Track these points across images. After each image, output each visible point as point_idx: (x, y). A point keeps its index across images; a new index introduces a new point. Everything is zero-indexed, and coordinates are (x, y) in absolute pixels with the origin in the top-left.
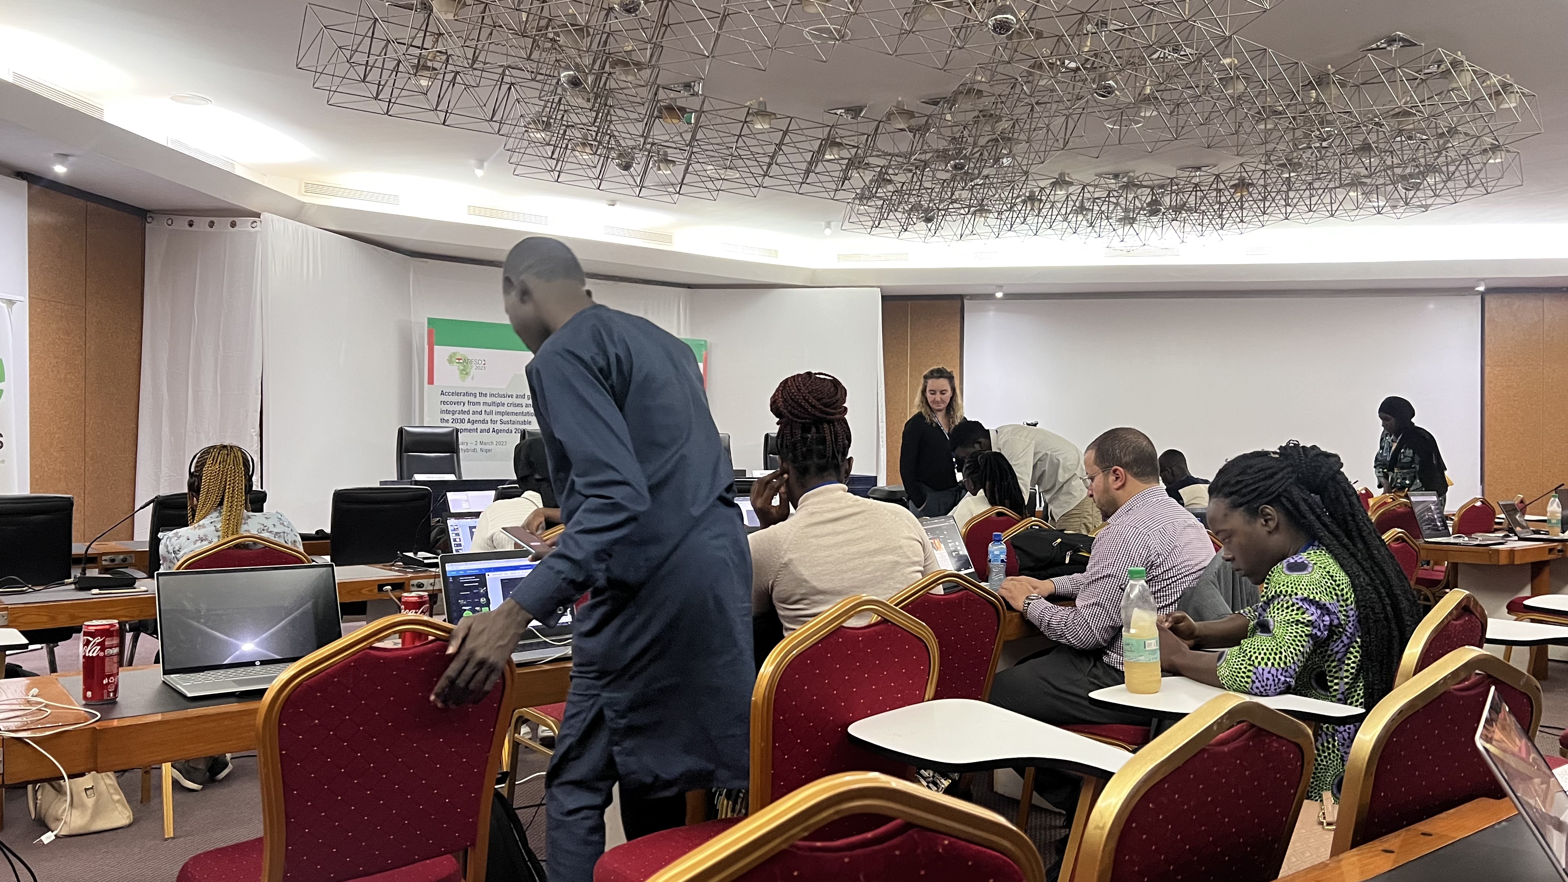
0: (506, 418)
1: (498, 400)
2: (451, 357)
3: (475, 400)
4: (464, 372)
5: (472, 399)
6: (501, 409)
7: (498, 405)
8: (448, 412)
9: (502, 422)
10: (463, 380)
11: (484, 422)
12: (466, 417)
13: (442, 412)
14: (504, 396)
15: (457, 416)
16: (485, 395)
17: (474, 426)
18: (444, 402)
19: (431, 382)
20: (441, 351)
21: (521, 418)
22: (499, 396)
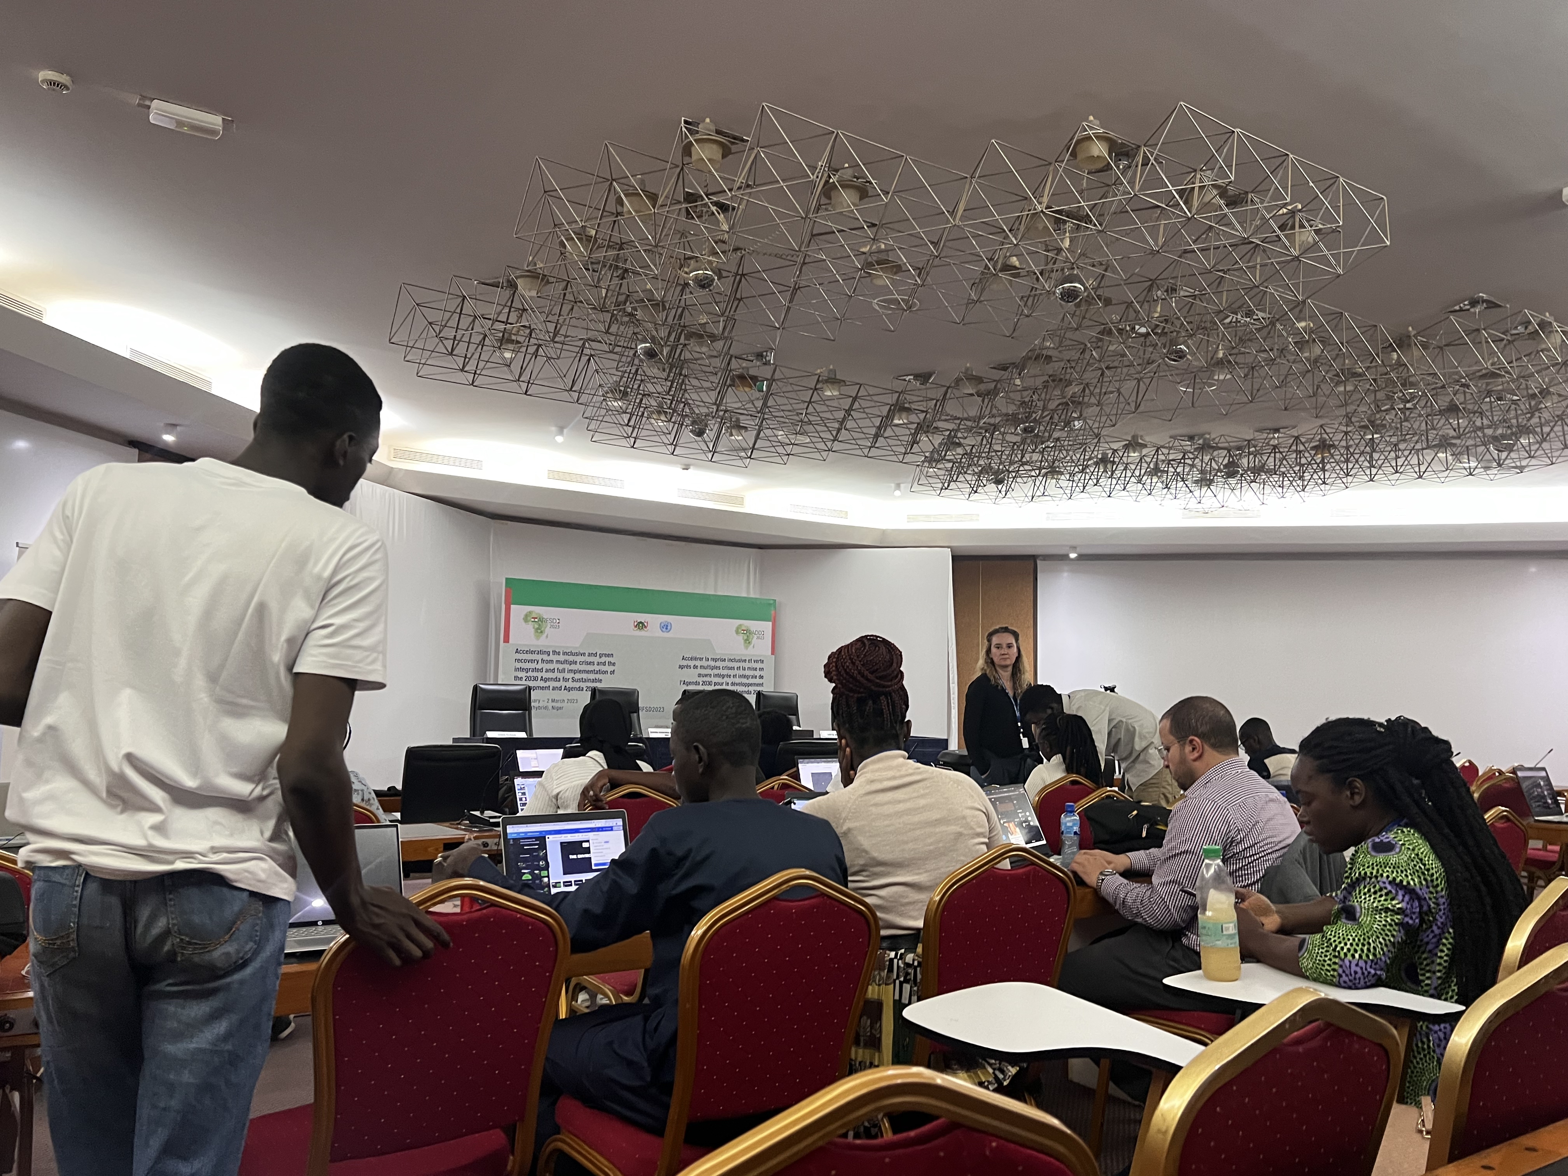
0: (577, 676)
1: (571, 658)
2: (526, 616)
3: (549, 658)
4: (539, 631)
5: (545, 657)
6: (573, 667)
7: (571, 663)
8: (522, 669)
9: (574, 680)
10: (538, 638)
11: (557, 680)
12: (539, 675)
13: (517, 669)
14: (577, 654)
15: (530, 674)
16: (559, 653)
17: (547, 684)
18: (519, 661)
19: (506, 640)
20: (518, 611)
21: (592, 676)
22: (572, 654)
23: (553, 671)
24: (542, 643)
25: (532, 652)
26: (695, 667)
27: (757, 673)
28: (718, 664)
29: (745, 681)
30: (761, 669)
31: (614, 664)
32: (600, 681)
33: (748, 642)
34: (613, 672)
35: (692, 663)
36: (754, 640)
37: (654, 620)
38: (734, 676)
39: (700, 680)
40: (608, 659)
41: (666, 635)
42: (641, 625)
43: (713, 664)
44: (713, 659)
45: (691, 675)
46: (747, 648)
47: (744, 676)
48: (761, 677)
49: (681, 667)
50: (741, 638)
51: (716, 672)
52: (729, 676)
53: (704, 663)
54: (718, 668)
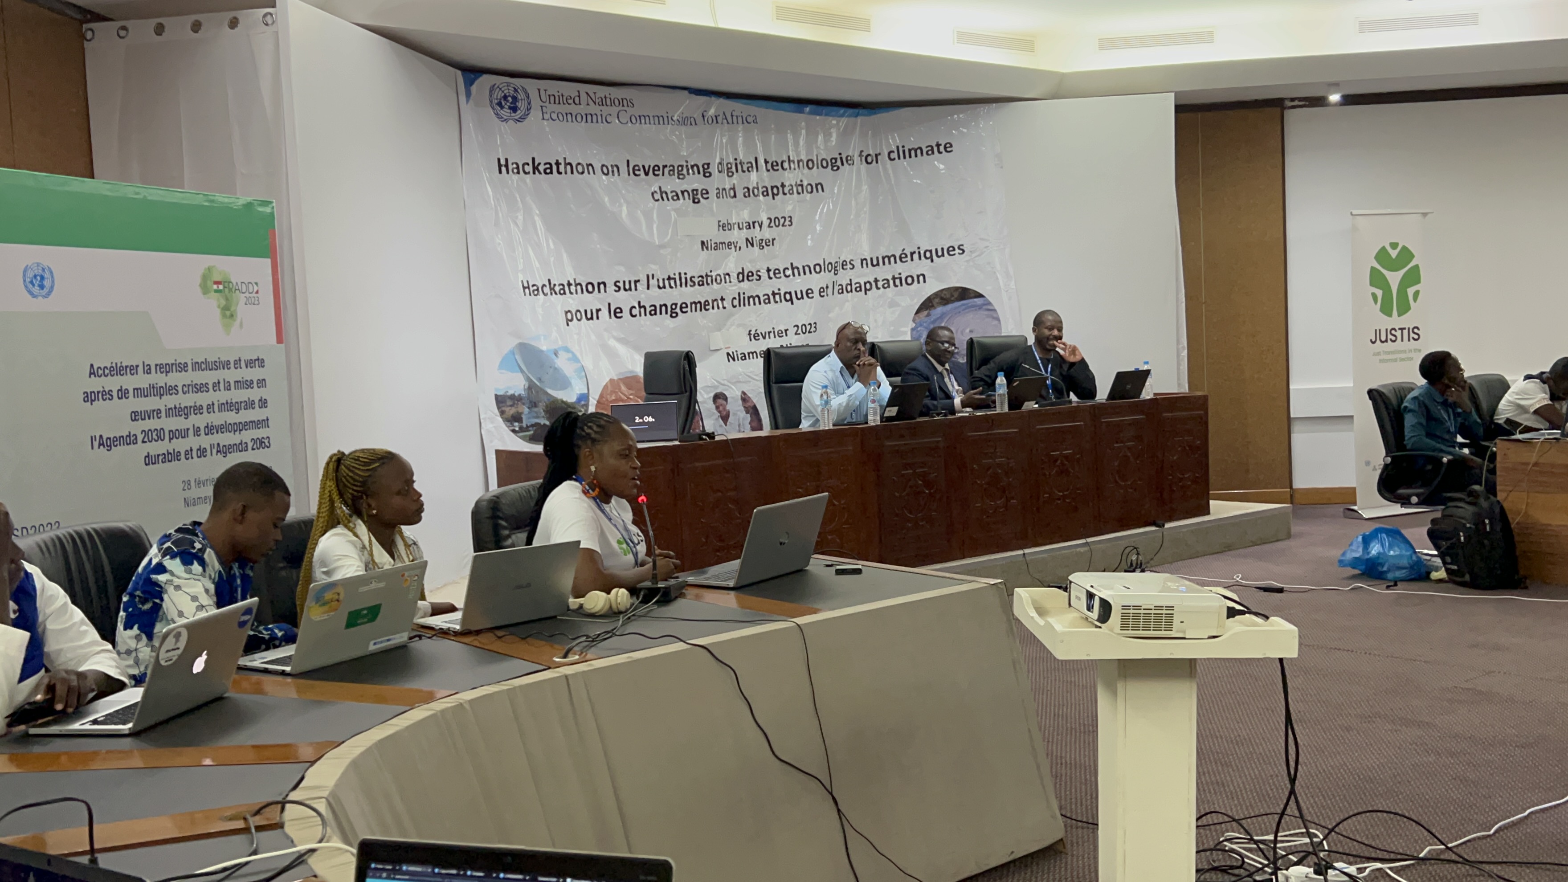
26: (123, 394)
27: (254, 394)
28: (176, 379)
29: (231, 417)
30: (262, 383)
33: (228, 312)
35: (113, 383)
36: (241, 309)
38: (210, 407)
39: (138, 428)
41: (40, 304)
43: (160, 379)
44: (159, 368)
46: (227, 328)
48: (263, 403)
49: (90, 397)
50: (213, 304)
51: (170, 401)
52: (198, 409)
53: (142, 381)
54: (171, 390)
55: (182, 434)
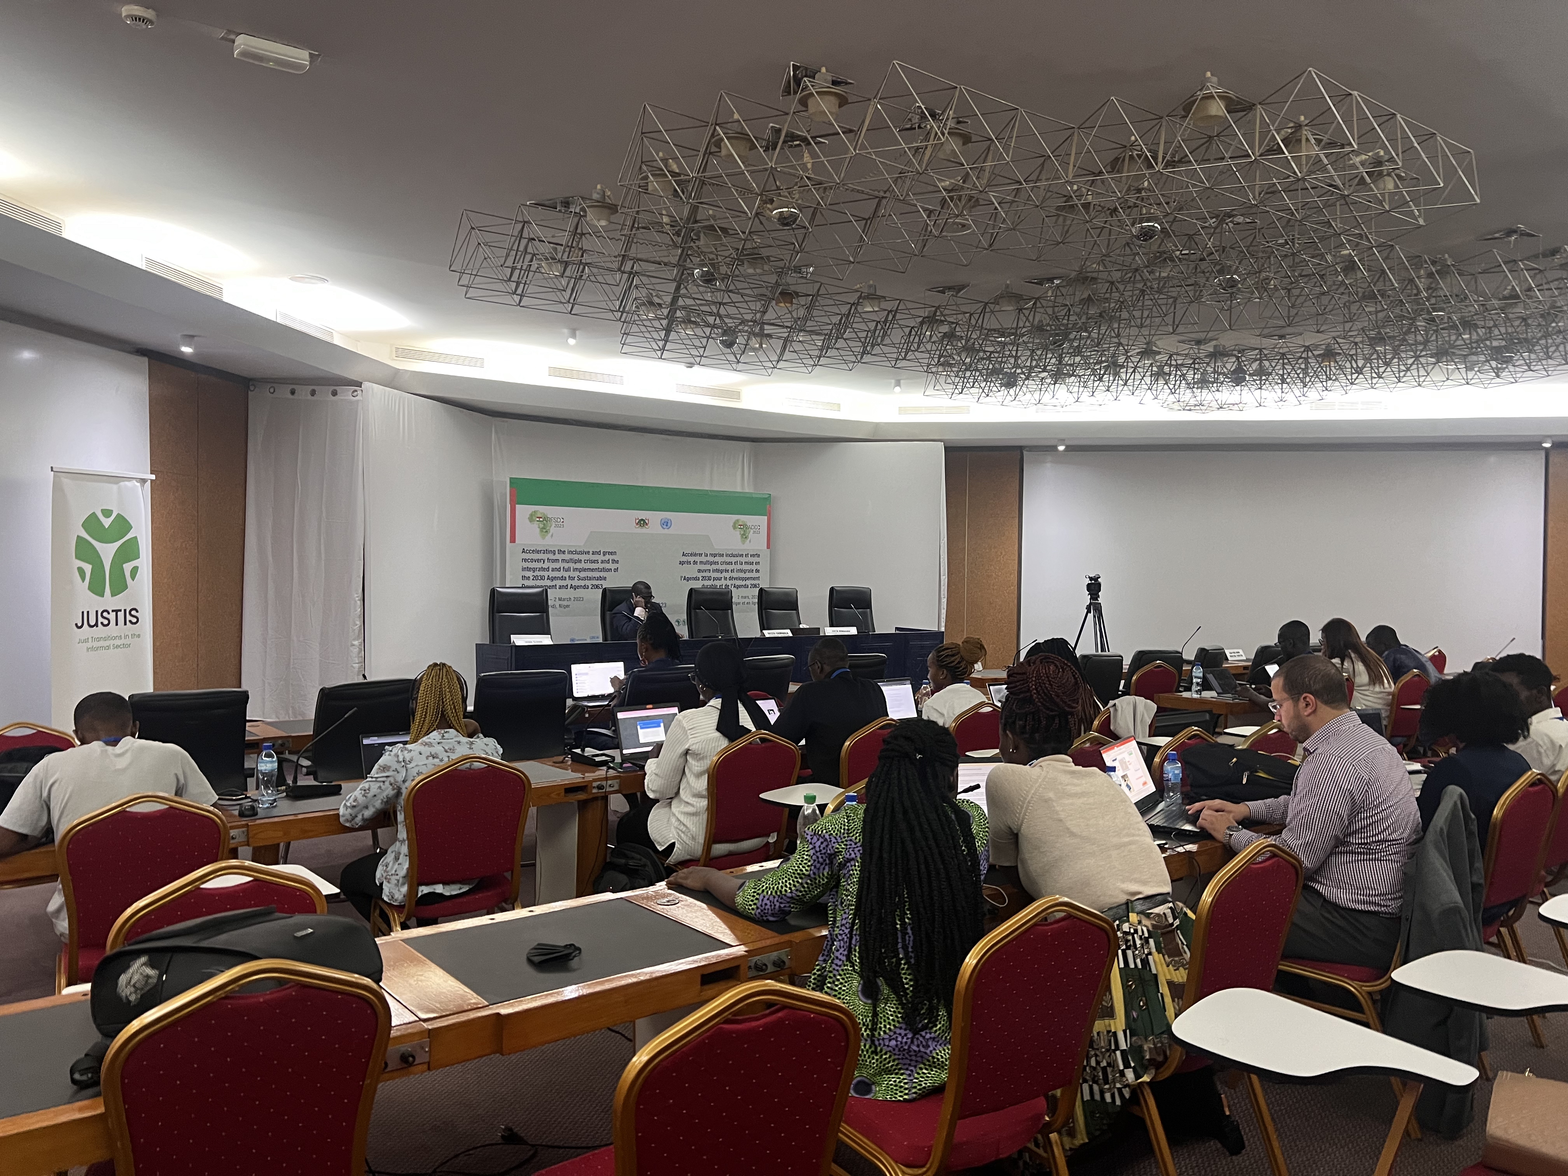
0: (583, 574)
1: (576, 557)
2: (531, 515)
3: (555, 557)
4: (544, 530)
5: (551, 556)
6: (578, 566)
7: (576, 561)
8: (528, 569)
9: (582, 579)
10: (544, 538)
11: (563, 578)
12: (546, 574)
13: (524, 569)
14: (581, 553)
15: (537, 573)
16: (564, 552)
17: (554, 583)
18: (525, 560)
19: (513, 540)
20: (522, 510)
21: (597, 574)
22: (576, 553)
23: (559, 570)
24: (549, 542)
25: (538, 552)
26: (695, 563)
27: (754, 567)
28: (717, 559)
29: (742, 575)
30: (758, 563)
31: (617, 562)
32: (605, 579)
33: (744, 537)
34: (616, 570)
35: (691, 559)
36: (751, 535)
37: (654, 517)
38: (732, 571)
39: (700, 575)
40: (611, 557)
41: (666, 531)
42: (642, 523)
43: (711, 559)
44: (711, 555)
45: (691, 571)
46: (743, 542)
47: (741, 571)
48: (757, 571)
49: (682, 563)
50: (738, 533)
51: (714, 567)
52: (727, 571)
53: (704, 559)
54: (716, 563)
55: (720, 579)
